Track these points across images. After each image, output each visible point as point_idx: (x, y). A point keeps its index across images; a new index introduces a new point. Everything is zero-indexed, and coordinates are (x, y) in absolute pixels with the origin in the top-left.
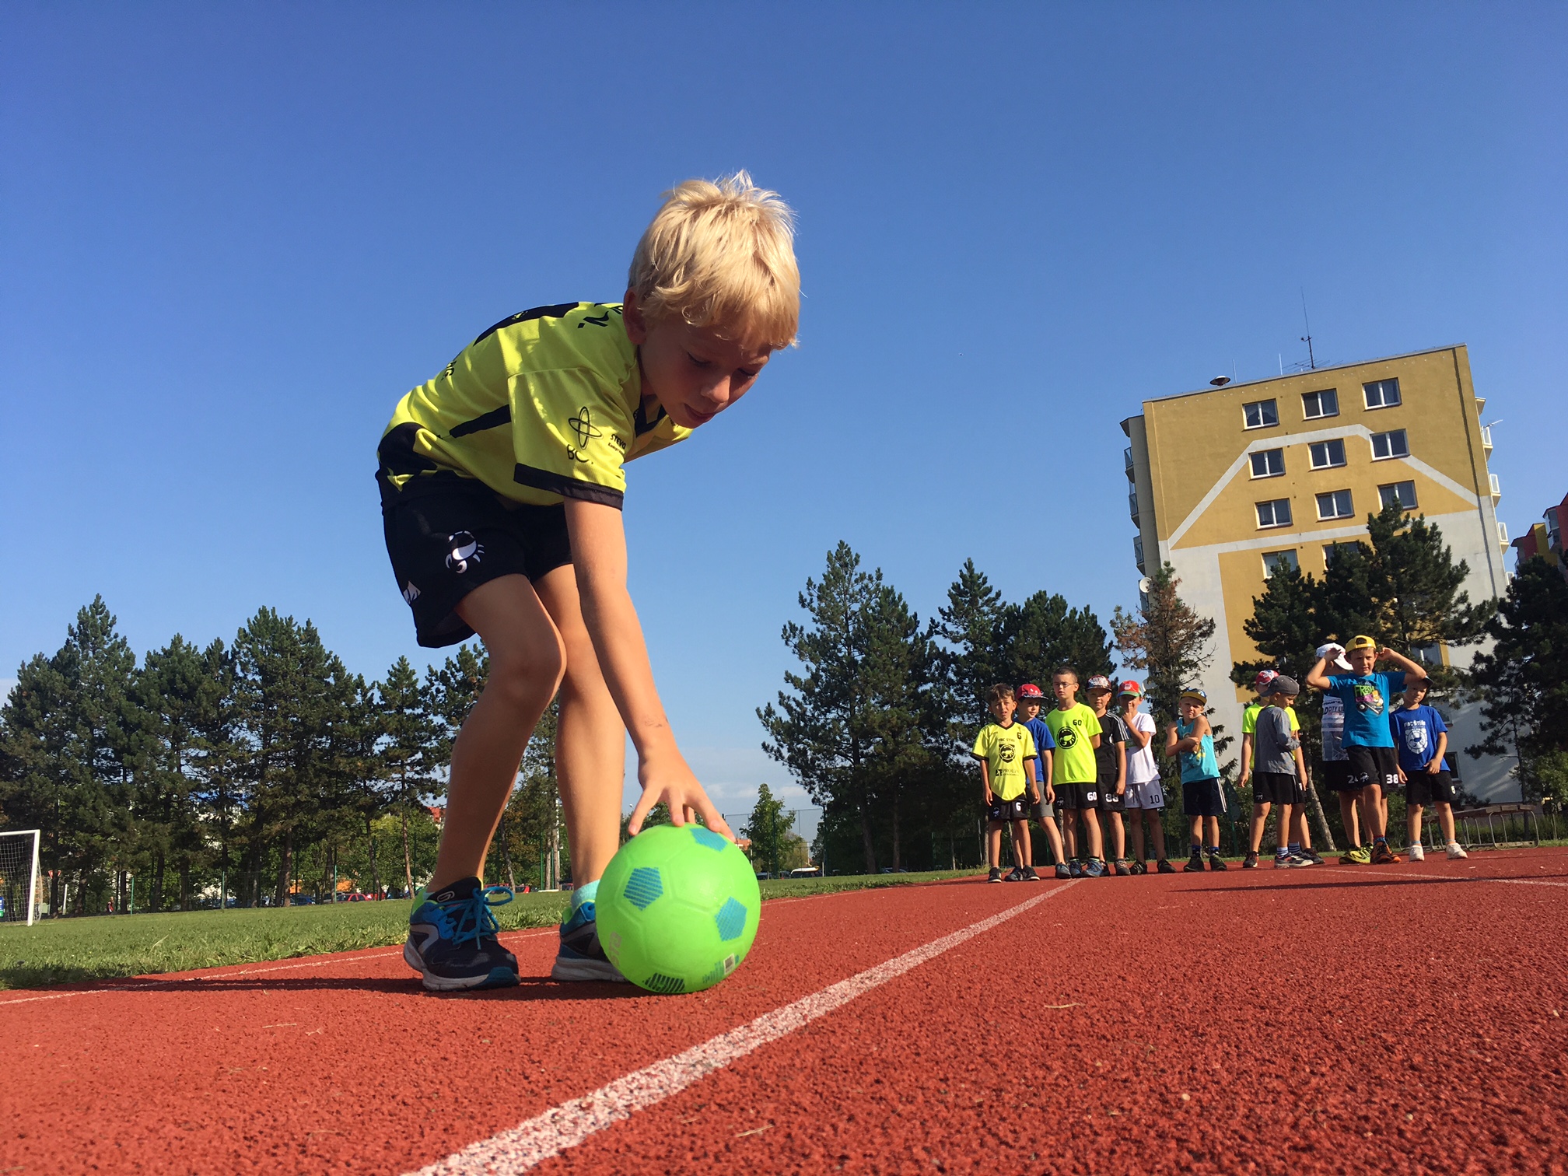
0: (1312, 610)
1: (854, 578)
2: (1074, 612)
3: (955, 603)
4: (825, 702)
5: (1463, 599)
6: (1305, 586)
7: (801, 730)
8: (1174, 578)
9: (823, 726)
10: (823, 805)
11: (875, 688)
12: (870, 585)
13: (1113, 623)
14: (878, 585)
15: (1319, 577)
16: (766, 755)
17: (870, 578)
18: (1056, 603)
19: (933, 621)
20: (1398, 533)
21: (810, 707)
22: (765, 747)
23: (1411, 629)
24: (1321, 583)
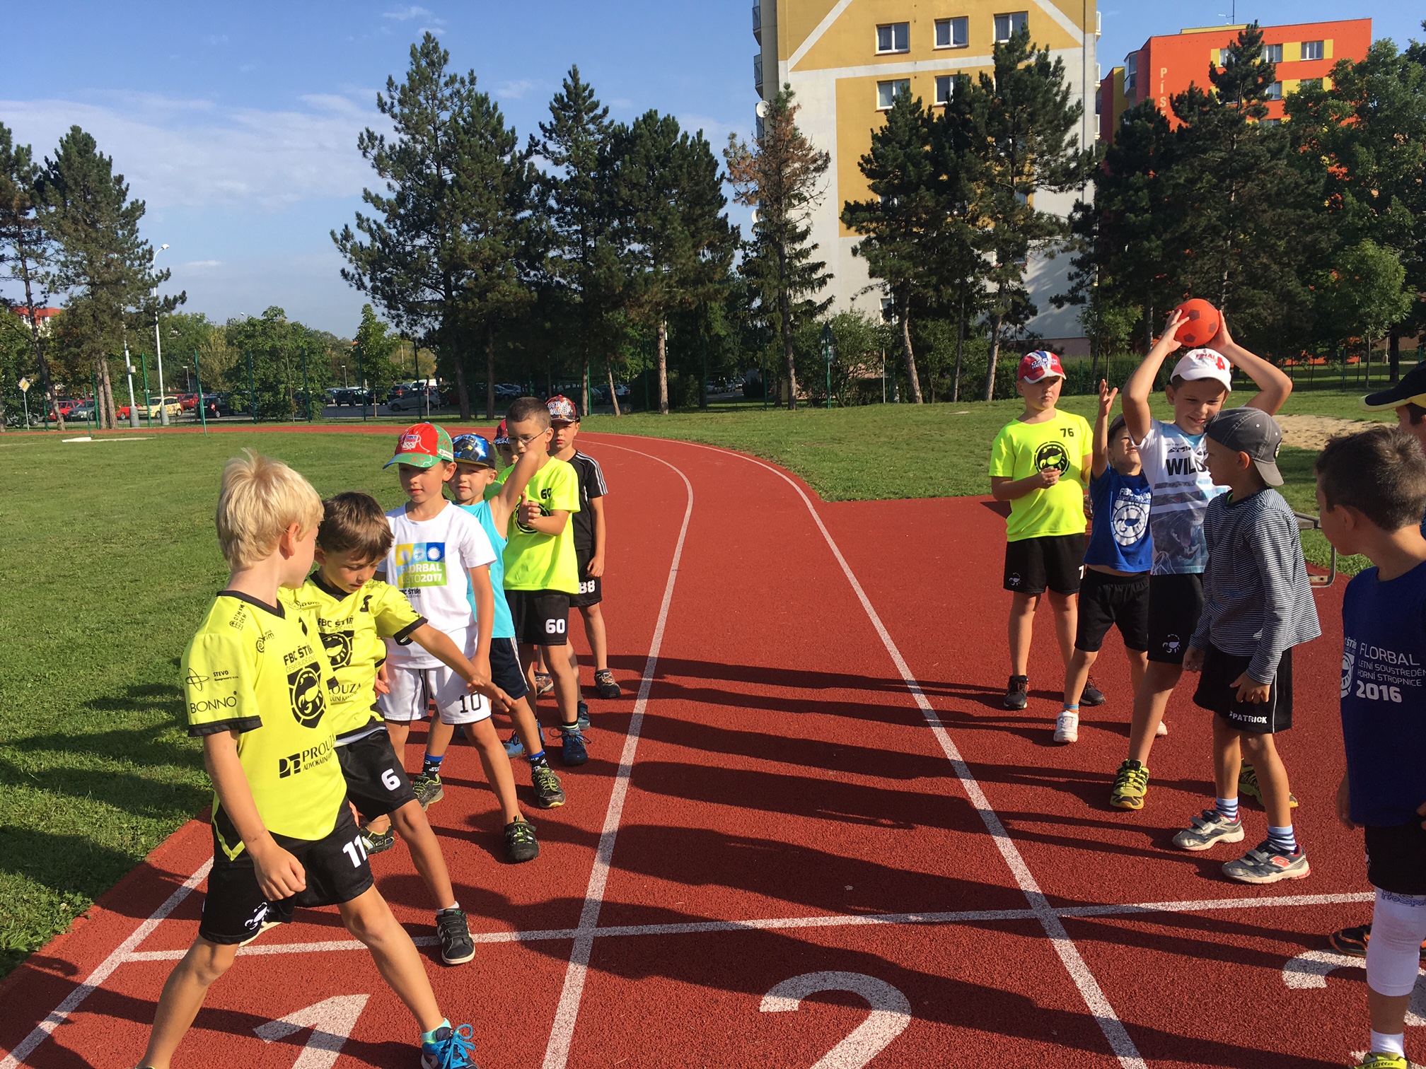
0: (928, 148)
1: (442, 81)
2: (685, 136)
3: (557, 118)
5: (1073, 143)
6: (924, 120)
8: (790, 105)
12: (462, 91)
13: (726, 153)
15: (938, 111)
16: (346, 283)
17: (462, 82)
18: (667, 126)
19: (532, 138)
20: (1021, 66)
22: (344, 274)
24: (940, 118)
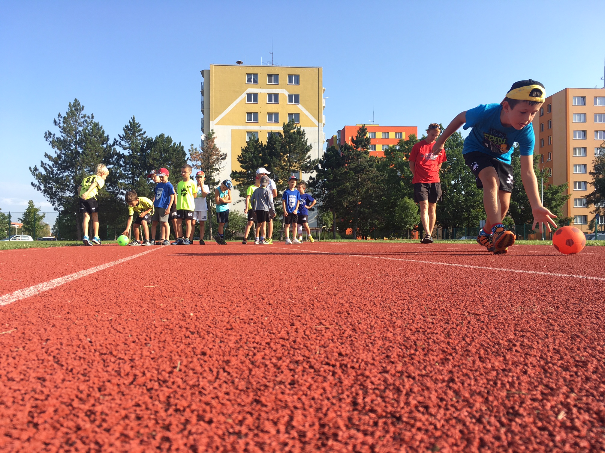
0: (261, 155)
1: (81, 116)
2: (175, 144)
3: (126, 133)
4: (63, 167)
5: (309, 157)
6: (260, 146)
7: (50, 179)
8: (213, 136)
9: (62, 178)
10: (59, 211)
11: (87, 164)
12: (88, 120)
13: (189, 150)
14: (92, 121)
15: (265, 143)
16: (32, 187)
17: (88, 117)
18: (168, 140)
19: (115, 139)
20: (292, 131)
21: (55, 169)
22: (33, 184)
23: (291, 166)
24: (265, 145)
